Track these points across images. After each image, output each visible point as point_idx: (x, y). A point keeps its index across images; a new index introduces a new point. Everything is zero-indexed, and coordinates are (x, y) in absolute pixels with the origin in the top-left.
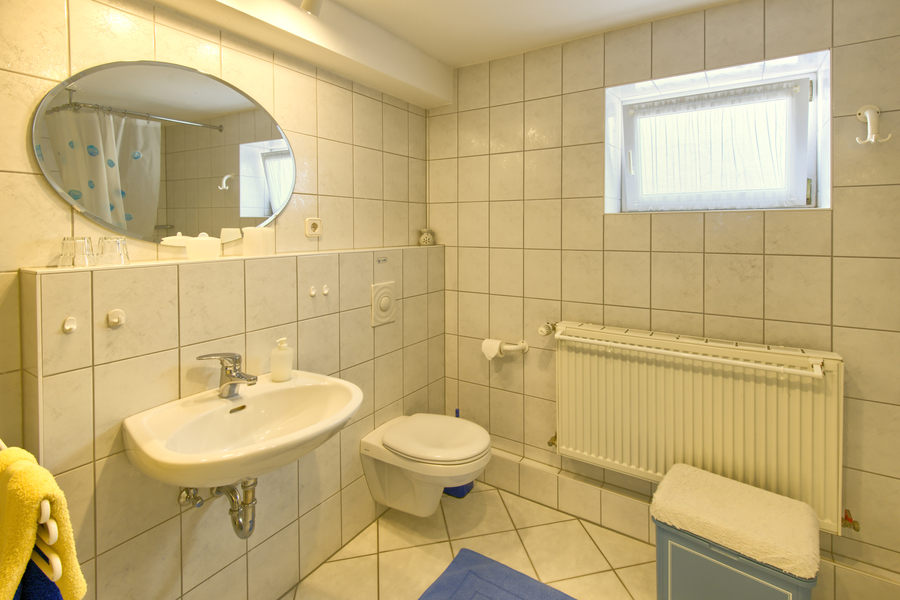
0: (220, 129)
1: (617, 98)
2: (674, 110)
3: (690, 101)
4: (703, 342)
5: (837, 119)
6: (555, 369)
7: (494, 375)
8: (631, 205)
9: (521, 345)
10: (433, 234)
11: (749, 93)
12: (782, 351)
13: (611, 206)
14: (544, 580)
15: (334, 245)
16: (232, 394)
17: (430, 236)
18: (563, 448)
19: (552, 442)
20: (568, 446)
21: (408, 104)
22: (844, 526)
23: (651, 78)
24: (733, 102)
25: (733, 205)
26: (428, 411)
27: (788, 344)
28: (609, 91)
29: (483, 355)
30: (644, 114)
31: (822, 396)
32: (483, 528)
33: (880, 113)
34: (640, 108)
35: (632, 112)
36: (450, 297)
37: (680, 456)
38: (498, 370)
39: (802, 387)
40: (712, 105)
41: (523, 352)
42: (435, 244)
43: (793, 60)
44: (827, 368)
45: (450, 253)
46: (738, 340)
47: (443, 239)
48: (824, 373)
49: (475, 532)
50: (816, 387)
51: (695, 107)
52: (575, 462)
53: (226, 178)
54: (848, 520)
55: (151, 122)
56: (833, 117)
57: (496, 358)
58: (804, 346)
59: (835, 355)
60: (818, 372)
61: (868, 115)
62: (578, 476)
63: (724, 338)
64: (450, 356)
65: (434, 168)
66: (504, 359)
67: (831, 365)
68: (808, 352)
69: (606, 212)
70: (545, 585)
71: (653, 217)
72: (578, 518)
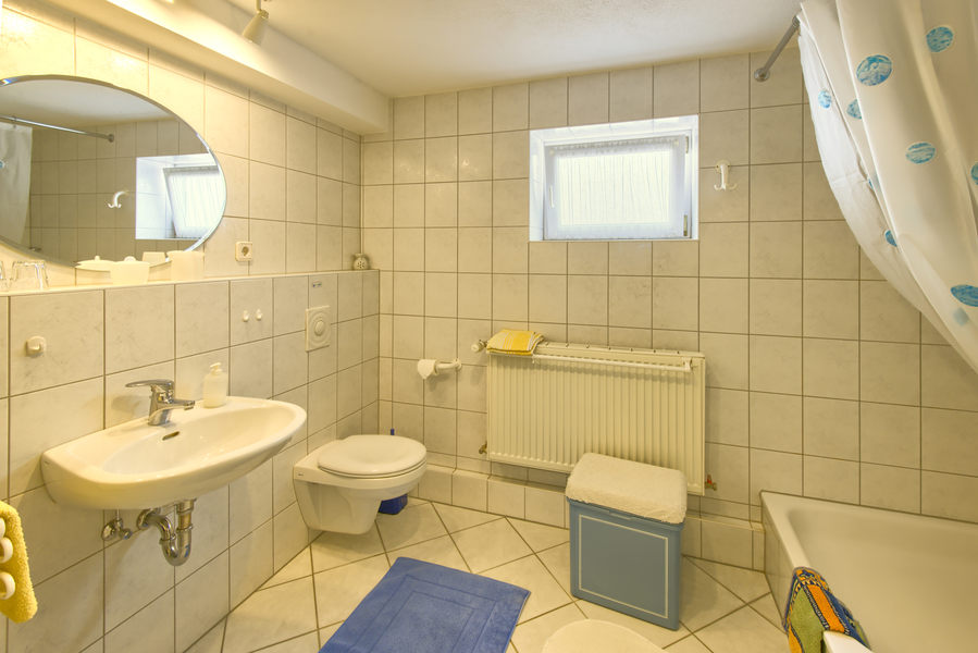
0: (111, 138)
1: (539, 139)
2: (586, 153)
3: (598, 147)
4: (607, 350)
5: (703, 169)
6: (485, 382)
7: (428, 394)
8: (552, 234)
9: (455, 363)
10: (367, 258)
11: (642, 144)
12: (663, 352)
13: (535, 235)
14: (474, 573)
15: (266, 269)
16: (163, 422)
17: (364, 261)
18: (493, 454)
19: (483, 450)
20: (497, 452)
21: (343, 129)
22: (706, 487)
23: (568, 125)
24: (631, 150)
25: (631, 236)
26: (362, 433)
27: (668, 348)
28: (532, 132)
29: (418, 376)
30: (562, 155)
31: (691, 386)
32: (418, 537)
33: (730, 167)
34: (559, 150)
35: (552, 152)
36: (385, 320)
37: (589, 448)
38: (433, 388)
39: (677, 381)
40: (615, 151)
41: (457, 370)
42: (369, 268)
43: (675, 119)
44: (694, 364)
45: (385, 278)
46: (633, 347)
47: (377, 264)
48: (692, 368)
49: (410, 542)
50: (686, 380)
51: (602, 152)
52: (502, 465)
53: (117, 195)
54: (709, 483)
55: (18, 127)
56: (701, 168)
57: (431, 377)
58: (679, 349)
59: (701, 355)
60: (687, 368)
61: (723, 169)
62: (506, 479)
63: (623, 345)
64: (384, 380)
65: (368, 193)
66: (438, 377)
67: (697, 362)
68: (682, 353)
69: (531, 240)
70: (475, 576)
71: (569, 245)
72: (505, 517)
